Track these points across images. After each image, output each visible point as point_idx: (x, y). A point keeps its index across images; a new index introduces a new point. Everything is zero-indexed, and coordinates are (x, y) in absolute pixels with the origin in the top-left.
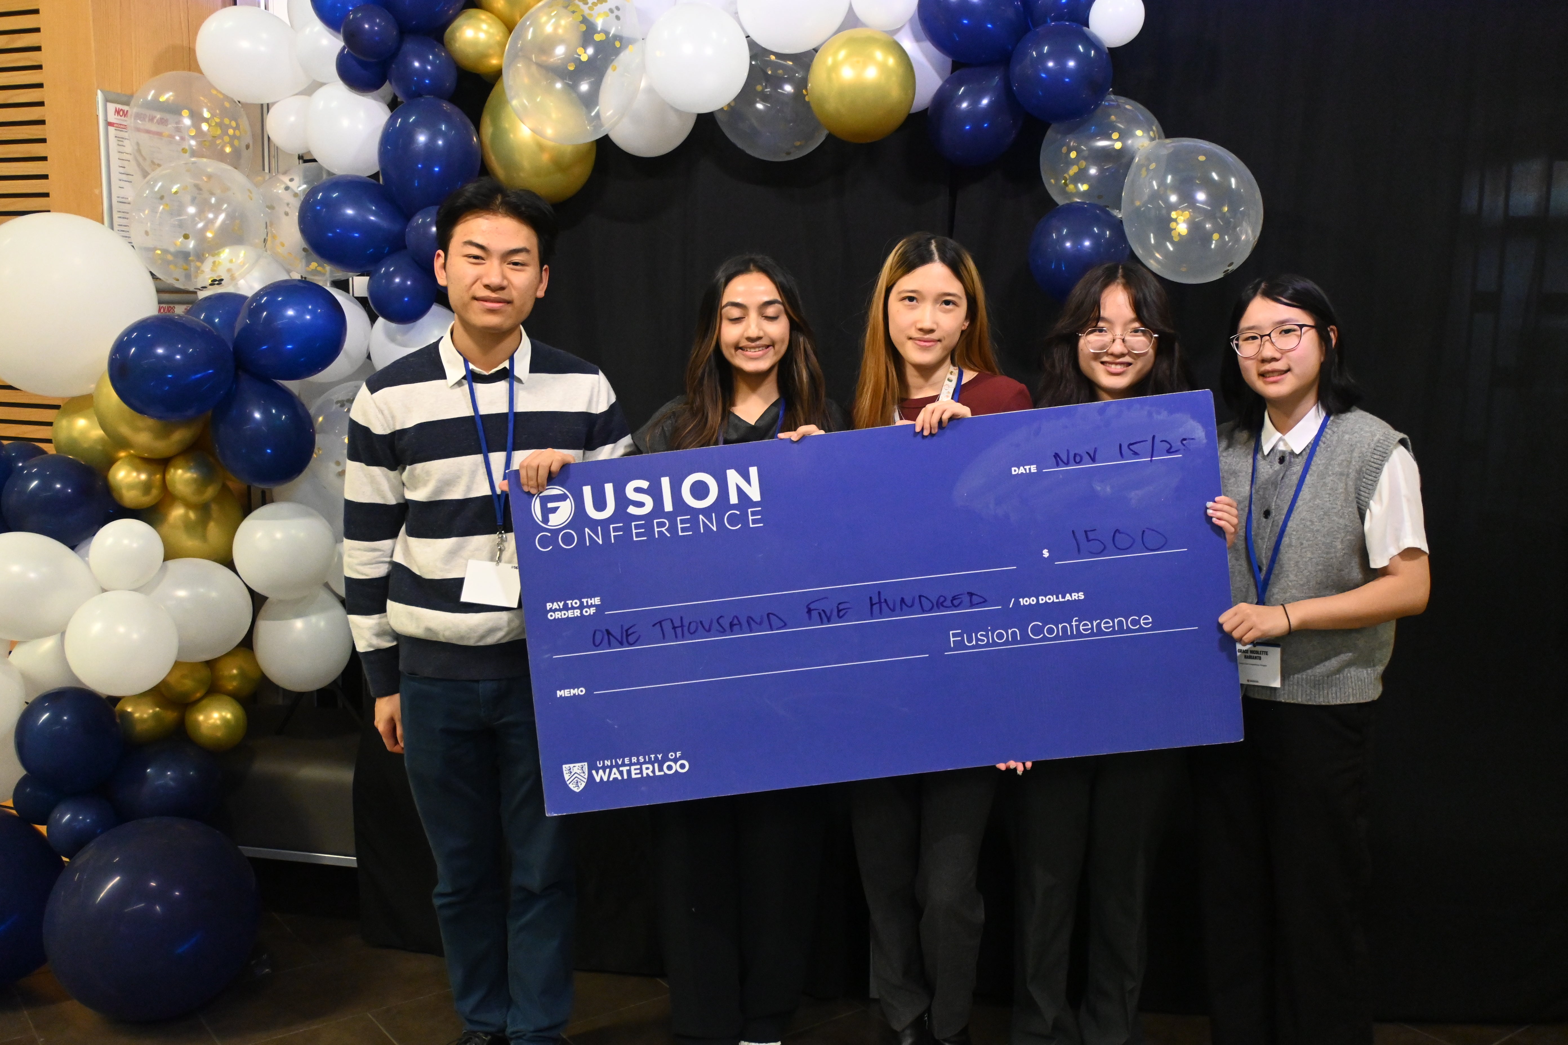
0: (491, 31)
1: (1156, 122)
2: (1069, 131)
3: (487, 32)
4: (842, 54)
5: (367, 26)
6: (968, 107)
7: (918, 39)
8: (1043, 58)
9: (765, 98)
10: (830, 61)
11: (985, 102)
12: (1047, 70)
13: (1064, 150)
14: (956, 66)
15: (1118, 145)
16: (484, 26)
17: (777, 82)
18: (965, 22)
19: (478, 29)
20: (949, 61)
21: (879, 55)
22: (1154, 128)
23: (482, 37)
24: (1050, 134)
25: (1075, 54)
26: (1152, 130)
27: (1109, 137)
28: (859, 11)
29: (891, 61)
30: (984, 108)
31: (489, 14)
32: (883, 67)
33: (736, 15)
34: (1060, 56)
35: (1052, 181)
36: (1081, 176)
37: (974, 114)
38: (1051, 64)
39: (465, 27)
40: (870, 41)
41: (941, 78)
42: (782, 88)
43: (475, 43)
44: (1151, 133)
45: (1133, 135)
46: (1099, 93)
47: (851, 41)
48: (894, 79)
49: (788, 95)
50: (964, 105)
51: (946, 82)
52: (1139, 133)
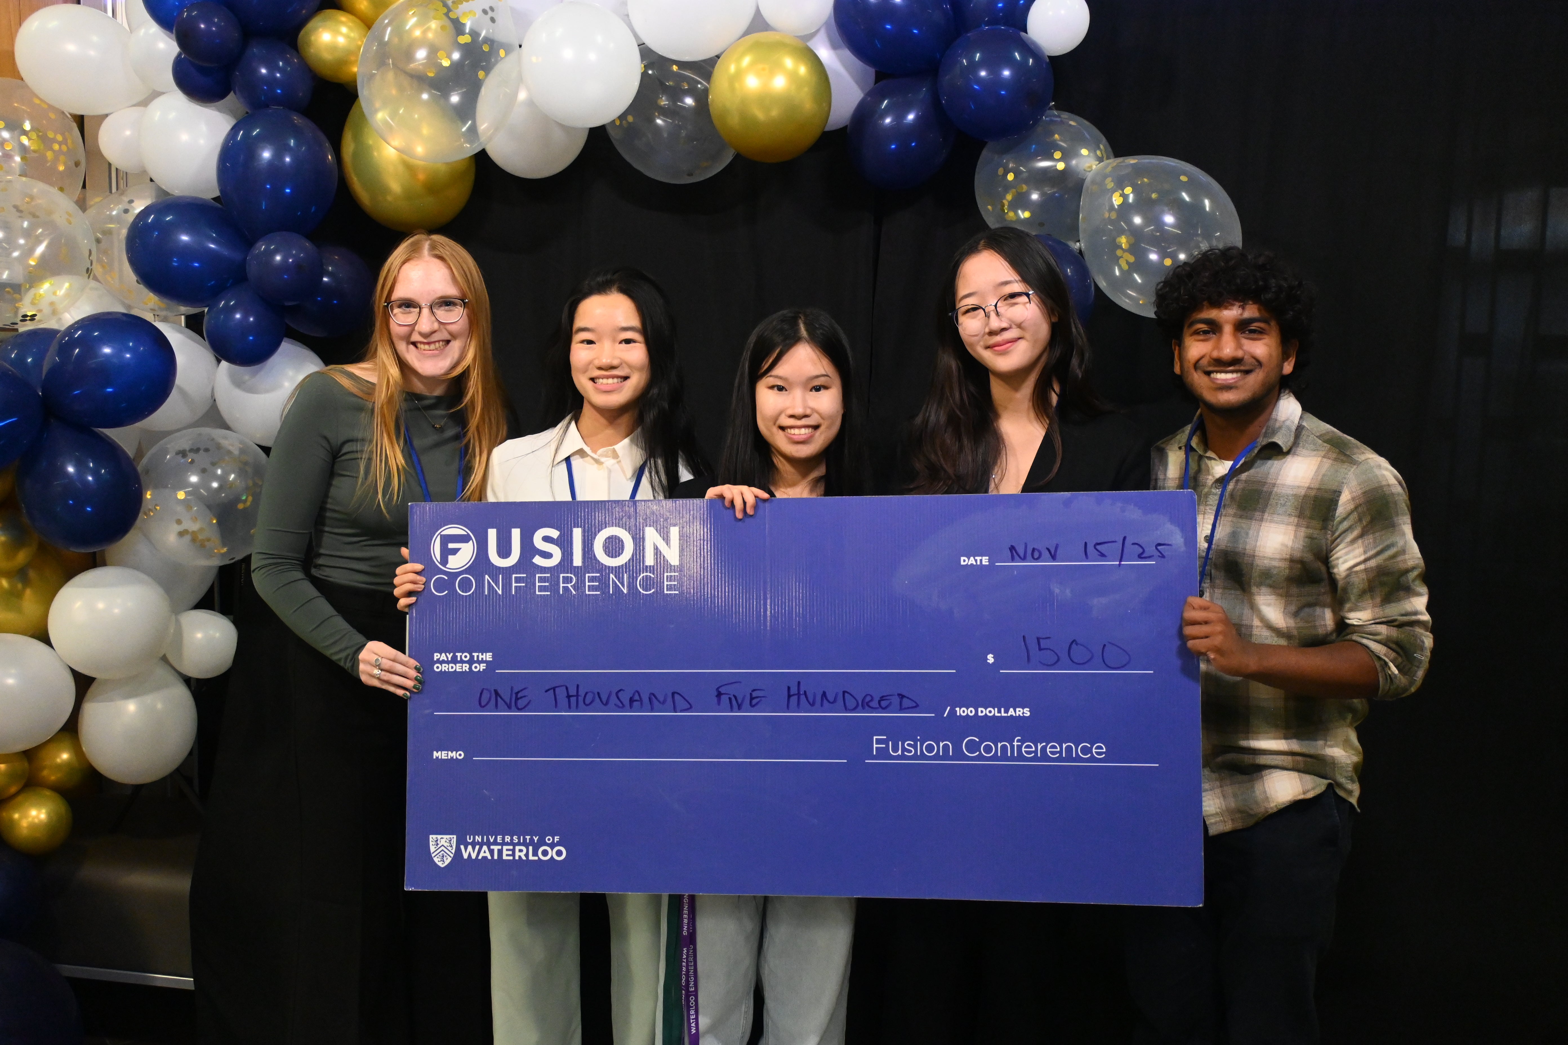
0: (352, 35)
1: (1104, 140)
2: (1006, 151)
3: (347, 36)
4: (746, 61)
5: (202, 26)
6: (891, 122)
7: (834, 47)
8: (974, 67)
9: (664, 112)
10: (732, 68)
11: (911, 117)
12: (980, 81)
13: (1001, 171)
14: (879, 77)
15: (1061, 166)
16: (344, 30)
17: (676, 94)
18: (888, 27)
19: (338, 33)
20: (871, 71)
21: (789, 62)
22: (1102, 147)
23: (341, 41)
24: (985, 153)
25: (1010, 62)
26: (1099, 148)
27: (1050, 157)
28: (767, 14)
29: (803, 70)
30: (910, 123)
31: (351, 17)
32: (793, 76)
33: (626, 18)
34: (994, 63)
35: (989, 207)
36: (1021, 201)
37: (899, 129)
38: (983, 73)
39: (320, 30)
40: (779, 46)
41: (862, 89)
42: (682, 102)
43: (333, 48)
44: (1098, 153)
45: (1077, 155)
46: (1039, 106)
47: (757, 46)
48: (806, 89)
49: (690, 108)
50: (888, 120)
51: (869, 94)
52: (1084, 152)
